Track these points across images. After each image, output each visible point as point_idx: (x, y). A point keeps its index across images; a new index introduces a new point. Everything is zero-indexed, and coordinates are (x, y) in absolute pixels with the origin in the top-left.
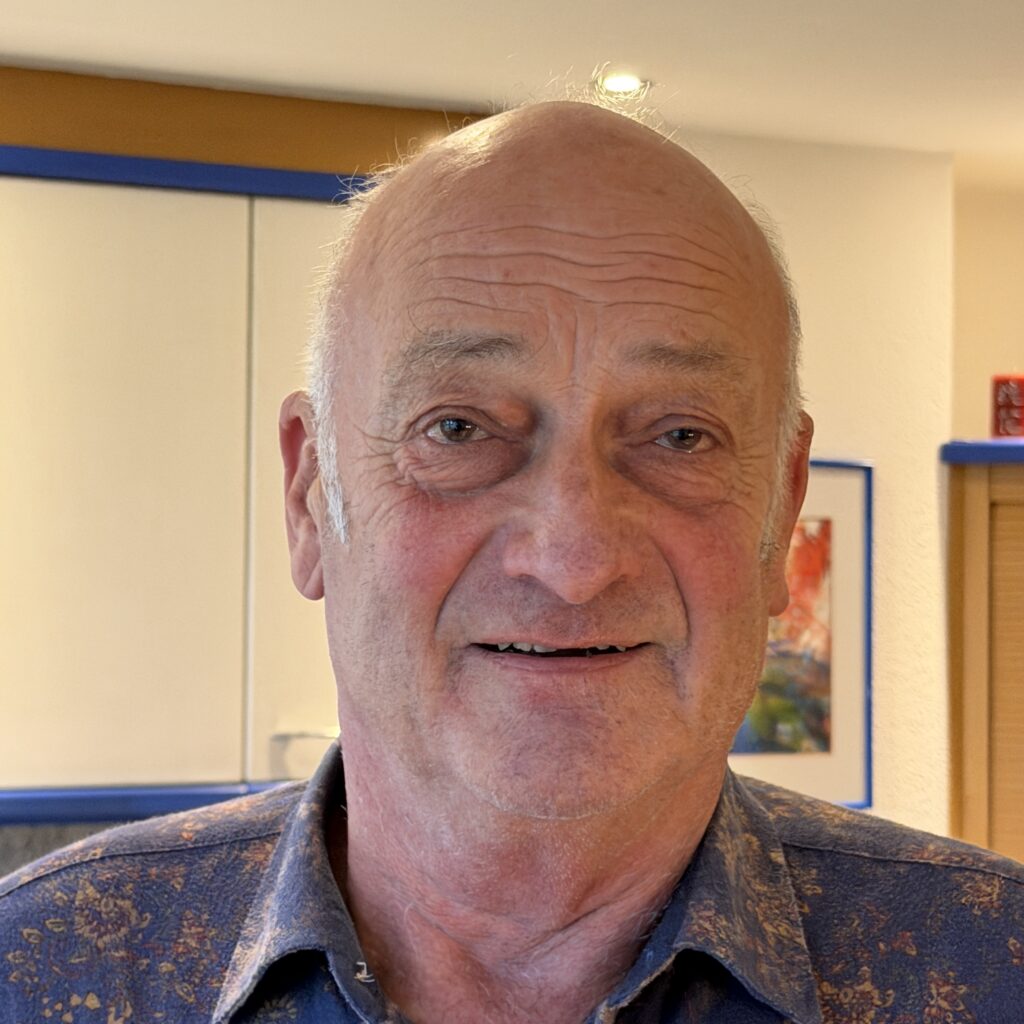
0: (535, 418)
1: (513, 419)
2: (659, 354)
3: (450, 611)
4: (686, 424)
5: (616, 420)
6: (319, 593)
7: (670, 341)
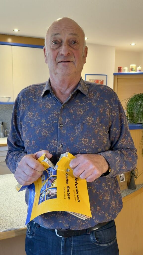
0: (62, 42)
1: (60, 41)
2: (71, 34)
3: (56, 60)
4: (74, 41)
5: (68, 41)
6: (47, 63)
7: (72, 33)
